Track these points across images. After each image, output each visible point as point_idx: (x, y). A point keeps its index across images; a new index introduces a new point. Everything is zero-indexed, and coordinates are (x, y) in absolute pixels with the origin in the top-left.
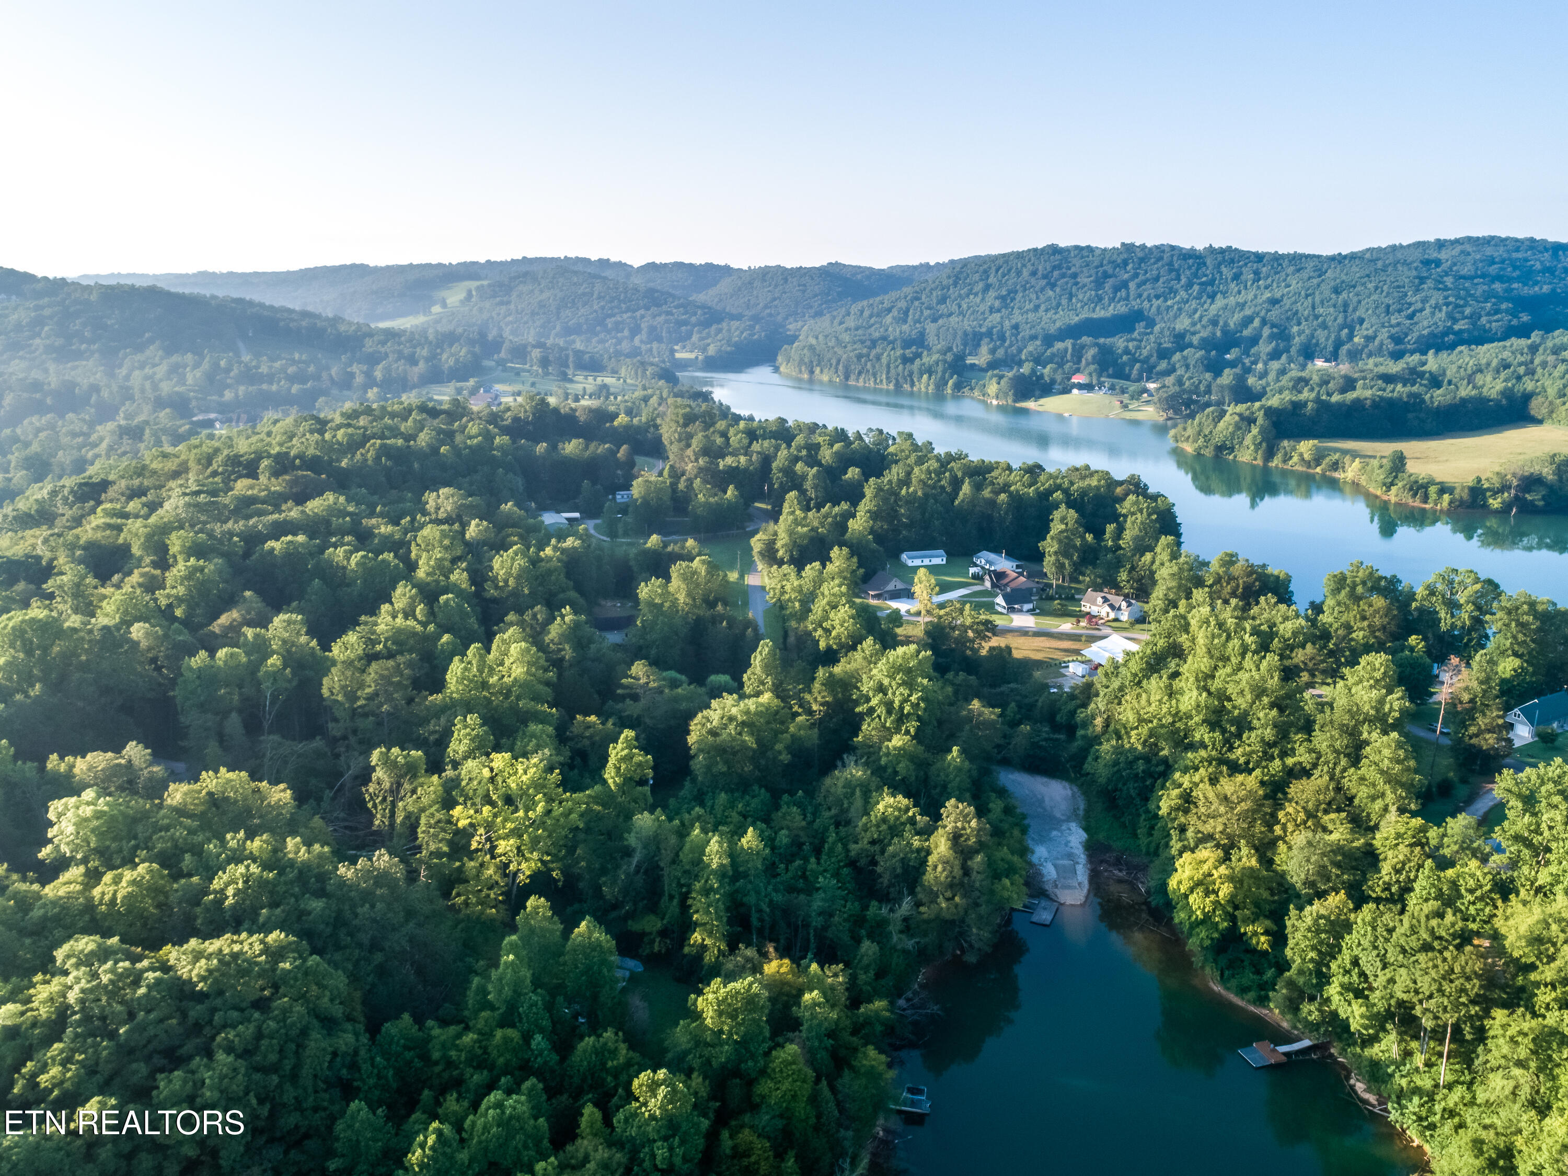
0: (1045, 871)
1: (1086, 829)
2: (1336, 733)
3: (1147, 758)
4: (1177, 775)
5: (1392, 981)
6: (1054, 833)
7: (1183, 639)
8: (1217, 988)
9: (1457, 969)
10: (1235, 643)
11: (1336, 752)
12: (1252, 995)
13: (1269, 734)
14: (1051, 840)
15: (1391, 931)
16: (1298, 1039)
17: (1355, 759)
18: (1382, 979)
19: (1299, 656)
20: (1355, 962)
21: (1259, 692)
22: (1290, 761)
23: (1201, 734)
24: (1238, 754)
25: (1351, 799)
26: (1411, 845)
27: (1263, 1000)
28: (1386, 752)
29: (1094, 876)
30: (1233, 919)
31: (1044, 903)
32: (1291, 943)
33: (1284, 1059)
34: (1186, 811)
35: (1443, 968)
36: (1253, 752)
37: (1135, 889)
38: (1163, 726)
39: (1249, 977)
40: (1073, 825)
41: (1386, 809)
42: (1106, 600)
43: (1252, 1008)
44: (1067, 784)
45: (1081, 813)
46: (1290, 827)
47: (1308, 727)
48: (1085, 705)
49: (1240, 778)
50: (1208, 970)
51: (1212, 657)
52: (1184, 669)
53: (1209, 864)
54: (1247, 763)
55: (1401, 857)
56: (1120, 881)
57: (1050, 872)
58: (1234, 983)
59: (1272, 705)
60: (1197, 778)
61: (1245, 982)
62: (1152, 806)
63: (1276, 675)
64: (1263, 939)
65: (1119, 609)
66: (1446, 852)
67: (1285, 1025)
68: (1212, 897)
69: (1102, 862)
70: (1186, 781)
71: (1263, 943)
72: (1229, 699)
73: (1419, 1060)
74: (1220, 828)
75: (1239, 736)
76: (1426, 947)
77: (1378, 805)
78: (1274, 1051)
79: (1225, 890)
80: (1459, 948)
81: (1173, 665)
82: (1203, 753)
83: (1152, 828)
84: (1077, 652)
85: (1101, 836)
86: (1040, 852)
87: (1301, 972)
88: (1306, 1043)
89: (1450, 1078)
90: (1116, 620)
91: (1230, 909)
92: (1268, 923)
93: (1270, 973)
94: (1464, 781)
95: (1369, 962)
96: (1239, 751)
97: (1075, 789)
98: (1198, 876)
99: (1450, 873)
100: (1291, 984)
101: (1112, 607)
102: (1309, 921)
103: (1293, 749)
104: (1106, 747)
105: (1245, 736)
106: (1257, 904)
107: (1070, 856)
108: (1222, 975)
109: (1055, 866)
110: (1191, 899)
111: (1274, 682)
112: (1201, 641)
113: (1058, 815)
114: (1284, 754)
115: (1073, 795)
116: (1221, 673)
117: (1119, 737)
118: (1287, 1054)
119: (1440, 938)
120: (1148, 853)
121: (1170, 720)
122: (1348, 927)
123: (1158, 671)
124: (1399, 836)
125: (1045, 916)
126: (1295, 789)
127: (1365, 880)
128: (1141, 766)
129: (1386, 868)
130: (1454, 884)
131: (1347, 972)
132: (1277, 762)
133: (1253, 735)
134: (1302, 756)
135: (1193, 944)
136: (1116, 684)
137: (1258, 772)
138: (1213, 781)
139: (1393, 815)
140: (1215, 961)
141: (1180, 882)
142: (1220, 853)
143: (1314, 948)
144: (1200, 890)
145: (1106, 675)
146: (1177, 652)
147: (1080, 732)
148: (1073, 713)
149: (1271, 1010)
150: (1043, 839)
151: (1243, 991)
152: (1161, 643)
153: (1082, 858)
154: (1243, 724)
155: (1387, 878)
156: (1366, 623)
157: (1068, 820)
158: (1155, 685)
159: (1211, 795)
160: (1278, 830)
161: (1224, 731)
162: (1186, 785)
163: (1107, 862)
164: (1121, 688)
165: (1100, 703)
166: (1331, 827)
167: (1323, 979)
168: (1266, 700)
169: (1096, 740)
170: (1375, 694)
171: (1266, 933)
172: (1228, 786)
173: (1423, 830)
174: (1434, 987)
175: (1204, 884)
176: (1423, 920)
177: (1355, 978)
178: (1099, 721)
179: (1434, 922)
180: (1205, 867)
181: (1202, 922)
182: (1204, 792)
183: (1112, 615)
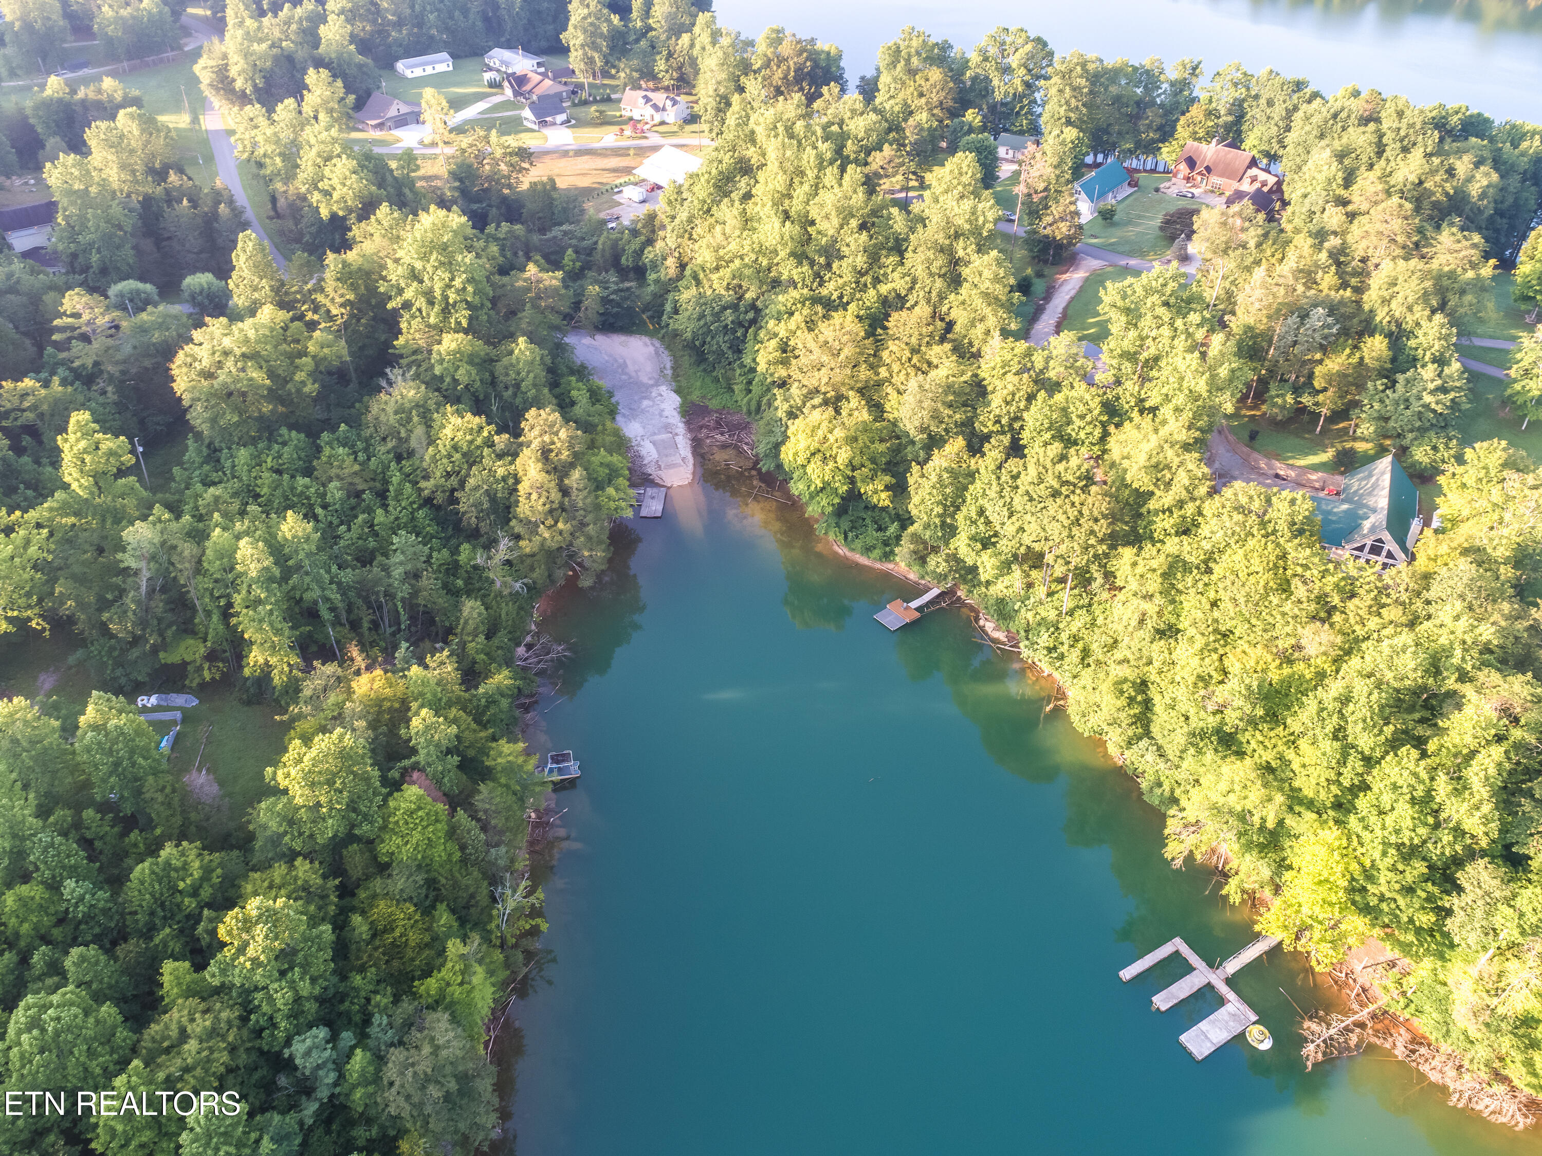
0: (643, 452)
1: (678, 391)
2: (930, 254)
3: (735, 307)
4: (771, 323)
5: (1022, 529)
6: (646, 403)
7: (751, 153)
8: (842, 550)
9: (1086, 512)
10: (810, 153)
11: (931, 275)
12: (877, 553)
13: (861, 261)
14: (643, 411)
15: (1015, 477)
16: (927, 590)
17: (955, 281)
18: (1010, 529)
19: (877, 160)
20: (981, 512)
21: (846, 214)
22: (884, 289)
23: (788, 269)
24: (830, 289)
25: (950, 326)
26: (1017, 373)
27: (888, 556)
28: (987, 274)
29: (697, 446)
30: (852, 481)
31: (650, 491)
32: (916, 500)
33: (917, 615)
34: (785, 362)
35: (1073, 513)
36: (845, 284)
37: (740, 453)
38: (746, 265)
39: (872, 535)
40: (663, 389)
41: (988, 332)
42: (647, 100)
43: (878, 565)
44: (646, 339)
45: (669, 372)
46: (896, 367)
47: (899, 248)
48: (650, 242)
49: (837, 316)
50: (831, 536)
51: (785, 172)
52: (758, 190)
53: (825, 425)
54: (841, 297)
55: (1011, 388)
56: (724, 446)
57: (648, 451)
58: (858, 544)
59: (863, 227)
60: (792, 325)
61: (870, 541)
62: (747, 360)
63: (861, 190)
64: (884, 495)
65: (664, 109)
66: (1052, 374)
67: (912, 576)
68: (831, 464)
69: (701, 427)
70: (782, 330)
71: (883, 499)
72: (813, 223)
73: (1040, 591)
74: (825, 380)
75: (829, 266)
76: (1055, 494)
77: (980, 329)
78: (908, 608)
79: (844, 456)
80: (1085, 489)
81: (743, 183)
82: (794, 294)
83: (750, 382)
84: (628, 170)
85: (695, 396)
86: (633, 429)
87: (927, 526)
88: (935, 592)
89: (1071, 605)
90: (663, 123)
91: (850, 473)
92: (888, 479)
93: (893, 529)
94: (1039, 275)
95: (995, 513)
96: (831, 286)
97: (657, 343)
98: (815, 445)
99: (1059, 397)
100: (916, 538)
101: (656, 107)
102: (934, 478)
103: (885, 275)
104: (687, 295)
105: (835, 266)
106: (873, 460)
107: (667, 428)
108: (846, 538)
109: (654, 443)
110: (809, 469)
111: (859, 197)
112: (772, 155)
113: (645, 379)
114: (877, 281)
115: (657, 353)
116: (801, 192)
117: (698, 283)
118: (918, 609)
119: (1067, 483)
120: (749, 413)
121: (754, 257)
122: (972, 475)
123: (727, 194)
124: (1005, 364)
125: (653, 507)
126: (896, 320)
127: (976, 416)
128: (729, 317)
129: (996, 401)
130: (1064, 410)
131: (974, 522)
132: (872, 292)
133: (844, 263)
134: (896, 283)
135: (812, 510)
136: (683, 216)
137: (852, 307)
138: (810, 325)
139: (996, 340)
140: (838, 525)
141: (796, 454)
142: (831, 411)
143: (939, 503)
144: (816, 462)
145: (670, 203)
146: (745, 168)
147: (652, 277)
148: (640, 253)
149: (897, 564)
150: (634, 413)
151: (868, 549)
152: (727, 159)
153: (681, 428)
154: (832, 253)
155: (997, 412)
156: (923, 100)
157: (657, 384)
158: (728, 212)
159: (811, 345)
160: (883, 372)
161: (812, 263)
162: (783, 334)
163: (707, 427)
164: (690, 220)
165: (667, 241)
166: (935, 361)
167: (950, 531)
168: (854, 223)
169: (670, 286)
170: (967, 204)
171: (887, 488)
172: (827, 330)
173: (1028, 354)
174: (1065, 533)
175: (820, 453)
176: (1049, 465)
177: (982, 528)
178: (671, 262)
179: (1061, 467)
180: (820, 433)
181: (822, 489)
182: (802, 340)
183: (658, 118)
